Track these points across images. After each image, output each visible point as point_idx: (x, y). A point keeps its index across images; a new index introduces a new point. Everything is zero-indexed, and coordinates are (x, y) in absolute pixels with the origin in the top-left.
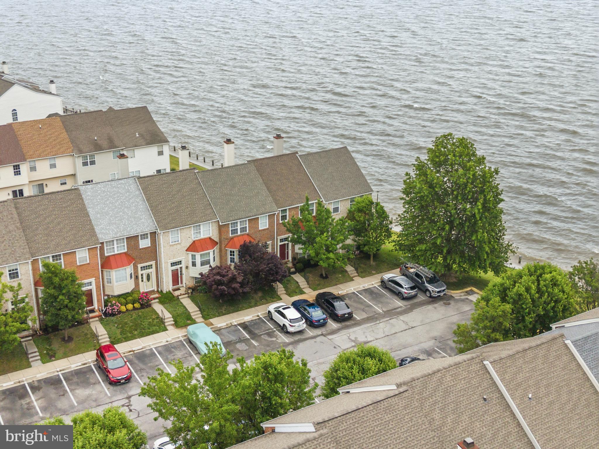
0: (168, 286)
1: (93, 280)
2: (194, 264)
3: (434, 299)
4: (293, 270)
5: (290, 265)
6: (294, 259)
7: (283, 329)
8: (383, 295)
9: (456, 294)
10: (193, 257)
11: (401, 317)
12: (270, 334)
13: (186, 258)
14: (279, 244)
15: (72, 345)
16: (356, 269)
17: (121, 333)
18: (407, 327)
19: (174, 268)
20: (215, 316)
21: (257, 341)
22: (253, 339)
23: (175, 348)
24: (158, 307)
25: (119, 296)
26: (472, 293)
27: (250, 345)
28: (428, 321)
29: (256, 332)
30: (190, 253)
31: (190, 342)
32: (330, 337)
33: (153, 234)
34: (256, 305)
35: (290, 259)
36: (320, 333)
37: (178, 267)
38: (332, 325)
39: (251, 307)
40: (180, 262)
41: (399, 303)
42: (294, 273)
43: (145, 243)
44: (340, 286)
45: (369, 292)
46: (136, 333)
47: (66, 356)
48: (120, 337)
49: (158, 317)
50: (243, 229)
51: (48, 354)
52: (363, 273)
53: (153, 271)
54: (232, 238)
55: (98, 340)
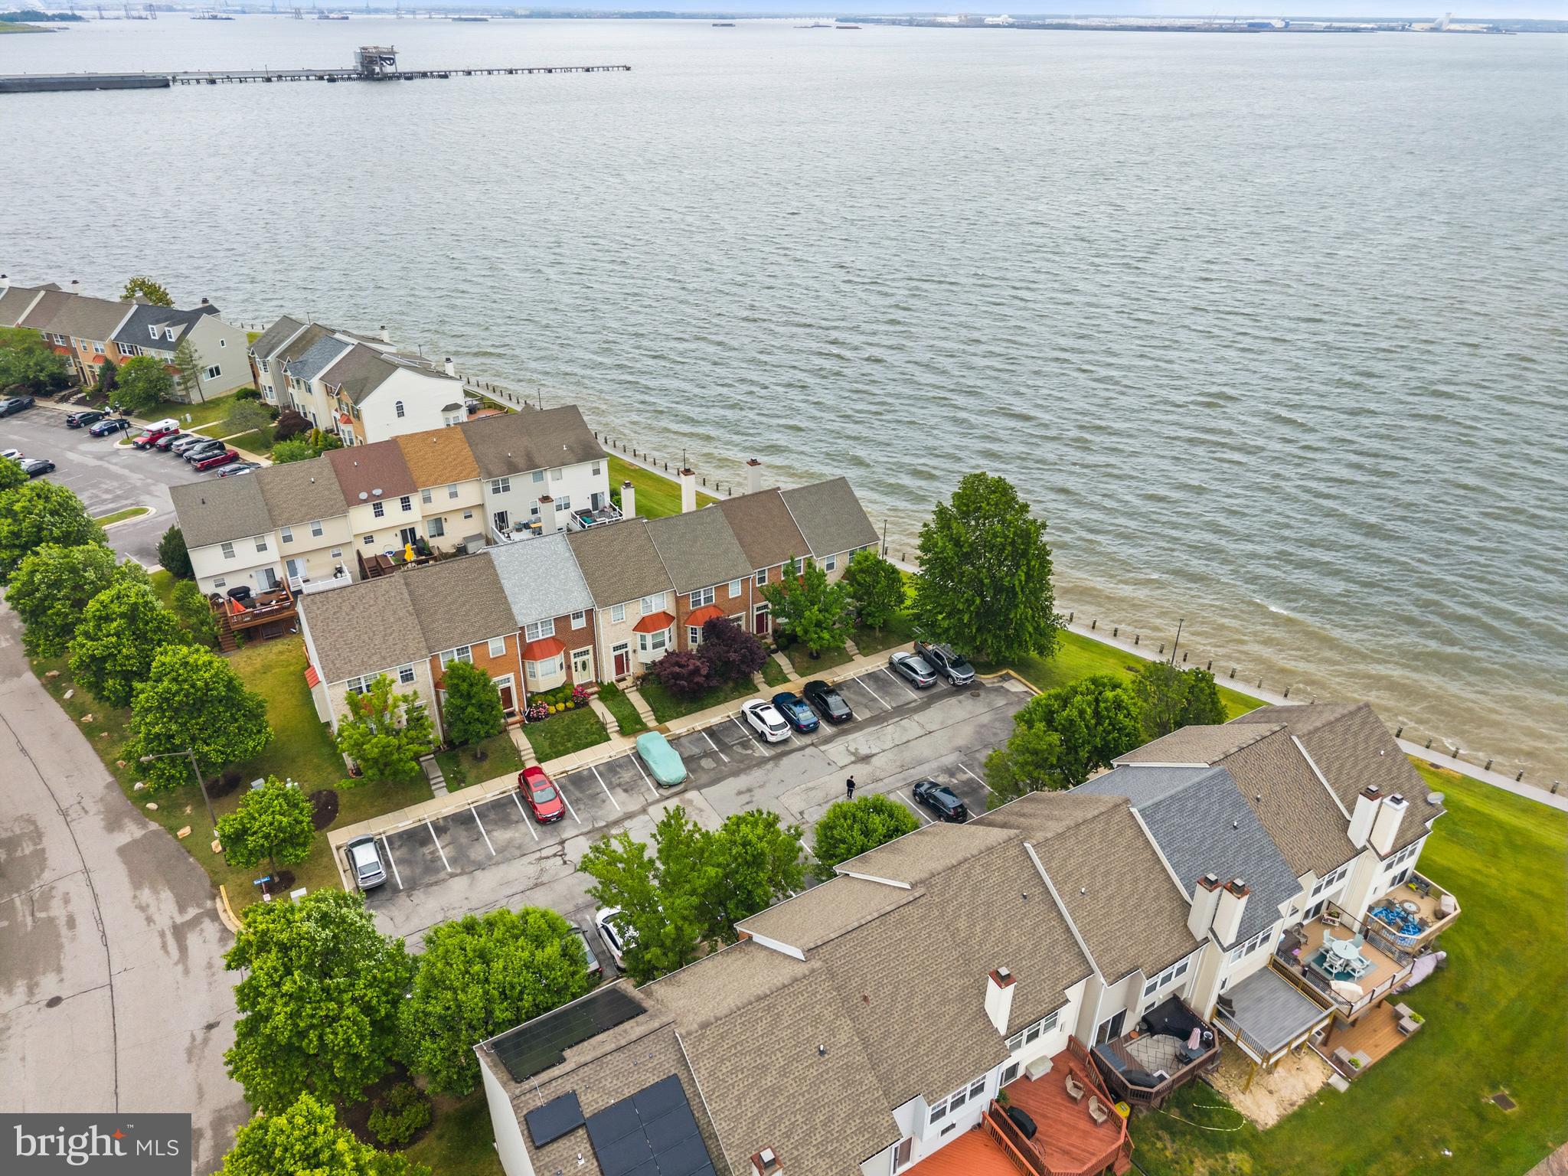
0: (609, 675)
1: (511, 675)
2: (644, 647)
3: (958, 689)
4: (773, 647)
5: (769, 640)
6: (775, 631)
7: (761, 737)
8: (891, 683)
9: (988, 679)
10: (643, 638)
11: (916, 717)
12: (745, 745)
13: (633, 640)
14: (756, 613)
15: (486, 765)
16: (857, 644)
17: (552, 745)
18: (922, 732)
19: (618, 653)
20: (672, 718)
21: (727, 755)
22: (722, 751)
23: (620, 766)
24: (598, 707)
25: (546, 693)
26: (1006, 678)
27: (718, 761)
28: (950, 722)
29: (727, 740)
30: (639, 634)
31: (640, 758)
32: (823, 748)
33: (590, 613)
34: (726, 700)
35: (770, 631)
36: (809, 742)
37: (623, 651)
38: (826, 729)
39: (719, 703)
40: (625, 646)
41: (912, 695)
42: (775, 651)
43: (578, 624)
44: (836, 669)
45: (872, 677)
46: (569, 745)
47: (479, 780)
48: (548, 751)
49: (598, 721)
50: (708, 599)
51: (455, 778)
52: (866, 650)
53: (590, 657)
54: (693, 612)
55: (520, 757)
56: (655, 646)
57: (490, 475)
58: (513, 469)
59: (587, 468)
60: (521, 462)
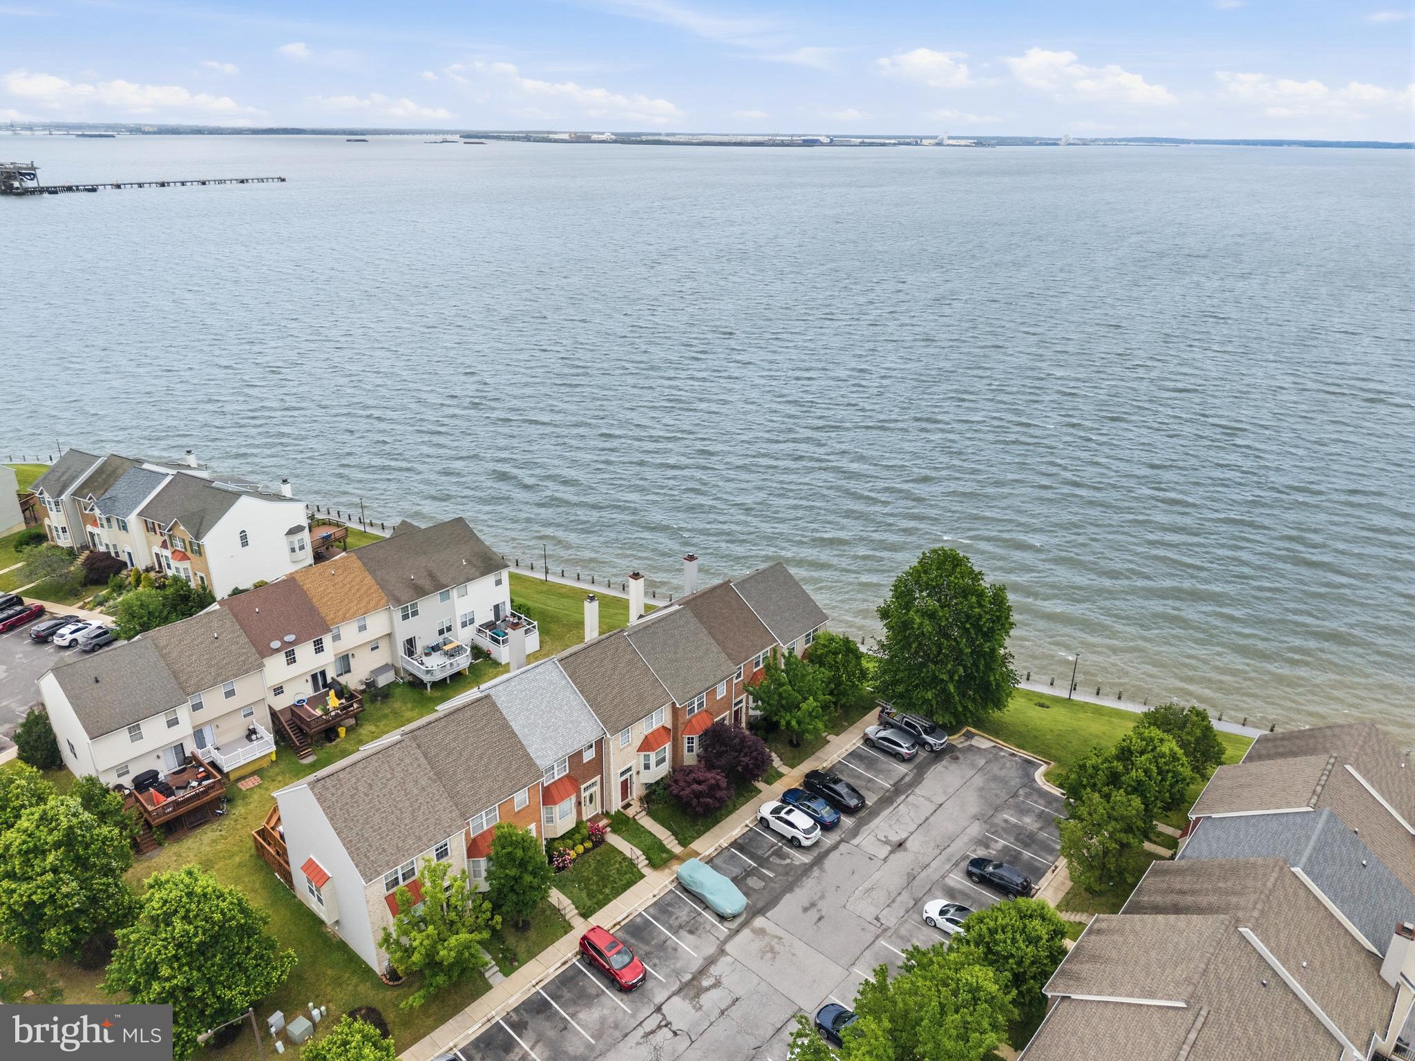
0: (616, 804)
1: (533, 826)
2: (647, 767)
3: (937, 755)
7: (793, 842)
8: (875, 760)
9: (956, 740)
10: (647, 757)
11: (917, 791)
12: (779, 854)
13: (636, 761)
15: (532, 937)
17: (591, 895)
18: (934, 808)
19: (624, 778)
20: (694, 839)
21: (768, 869)
22: (761, 865)
23: (669, 905)
24: (614, 840)
25: (563, 837)
26: (970, 736)
27: (763, 877)
28: (951, 790)
29: (760, 853)
30: (642, 754)
31: (686, 890)
32: (855, 842)
33: (600, 741)
34: (735, 808)
35: (744, 724)
36: (838, 839)
37: (627, 776)
38: (847, 822)
39: (731, 812)
40: (629, 769)
41: (902, 769)
43: (589, 756)
44: (818, 754)
45: (853, 755)
46: (607, 891)
47: (531, 954)
48: (589, 903)
49: (625, 858)
50: (701, 705)
51: (507, 959)
52: (837, 727)
53: (597, 788)
54: (690, 720)
55: (563, 916)
56: (658, 763)
57: (398, 601)
58: (421, 592)
59: (491, 579)
60: (425, 583)
